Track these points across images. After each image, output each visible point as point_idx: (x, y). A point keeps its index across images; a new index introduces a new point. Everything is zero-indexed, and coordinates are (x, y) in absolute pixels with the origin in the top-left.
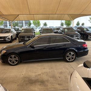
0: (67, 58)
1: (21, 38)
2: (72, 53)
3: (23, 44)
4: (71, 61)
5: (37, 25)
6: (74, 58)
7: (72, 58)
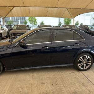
0: (79, 65)
1: (12, 36)
2: (87, 56)
3: (9, 41)
4: (84, 68)
5: (33, 23)
6: (90, 64)
7: (87, 65)
